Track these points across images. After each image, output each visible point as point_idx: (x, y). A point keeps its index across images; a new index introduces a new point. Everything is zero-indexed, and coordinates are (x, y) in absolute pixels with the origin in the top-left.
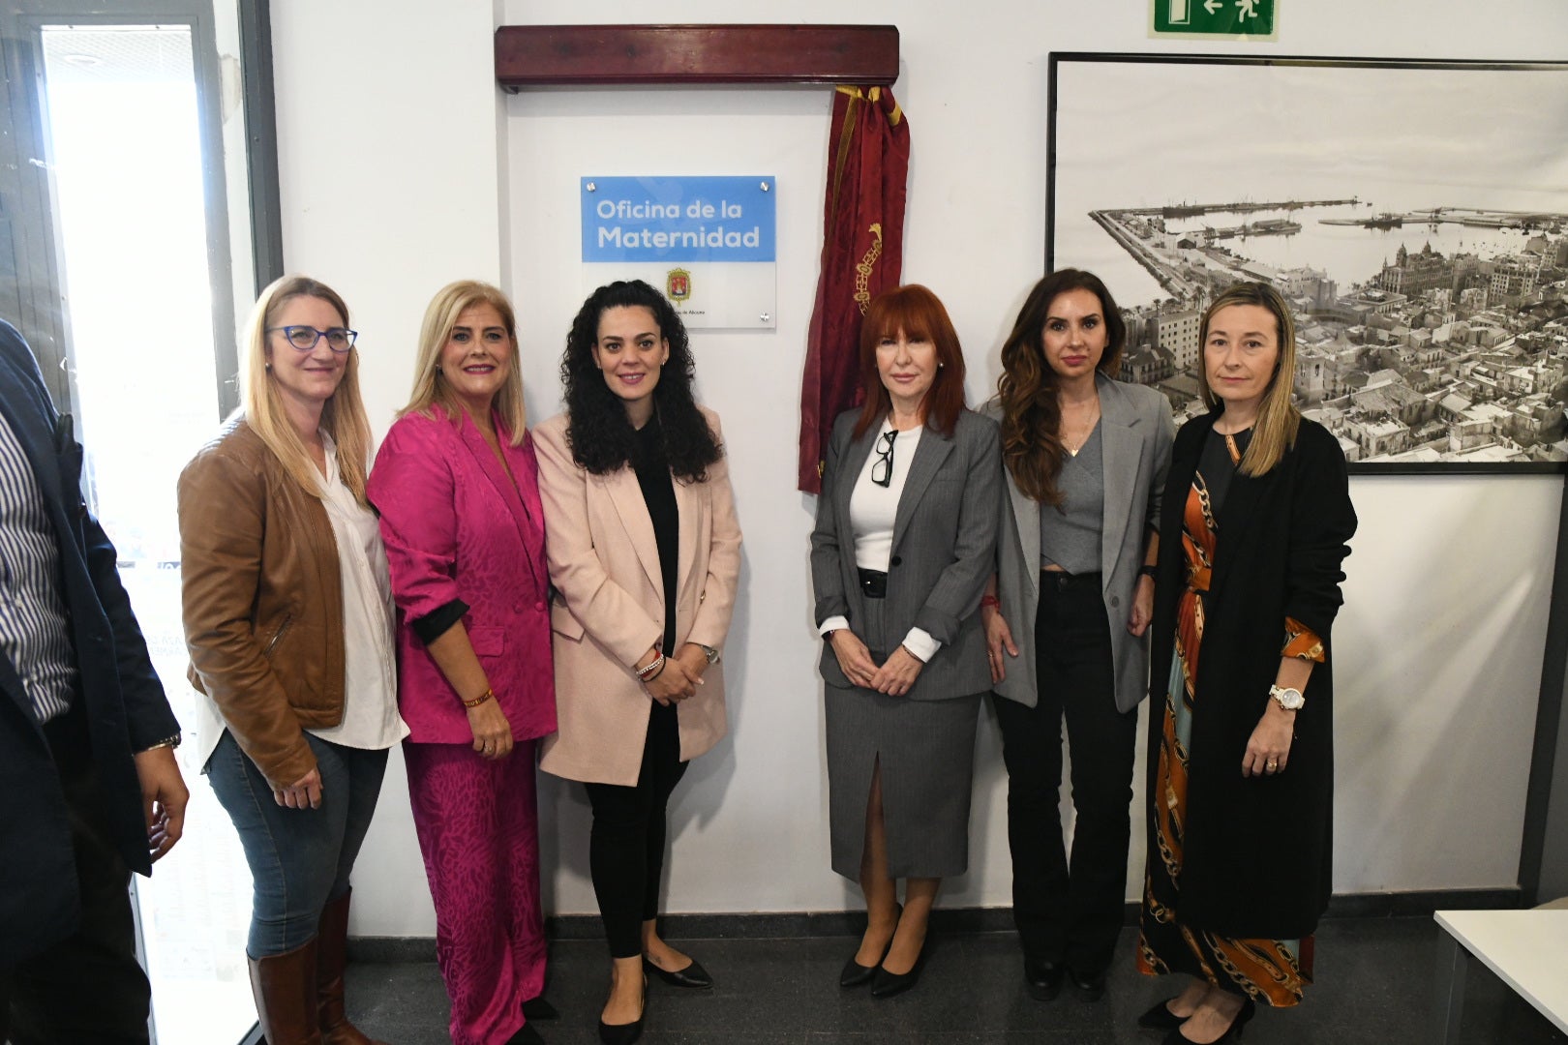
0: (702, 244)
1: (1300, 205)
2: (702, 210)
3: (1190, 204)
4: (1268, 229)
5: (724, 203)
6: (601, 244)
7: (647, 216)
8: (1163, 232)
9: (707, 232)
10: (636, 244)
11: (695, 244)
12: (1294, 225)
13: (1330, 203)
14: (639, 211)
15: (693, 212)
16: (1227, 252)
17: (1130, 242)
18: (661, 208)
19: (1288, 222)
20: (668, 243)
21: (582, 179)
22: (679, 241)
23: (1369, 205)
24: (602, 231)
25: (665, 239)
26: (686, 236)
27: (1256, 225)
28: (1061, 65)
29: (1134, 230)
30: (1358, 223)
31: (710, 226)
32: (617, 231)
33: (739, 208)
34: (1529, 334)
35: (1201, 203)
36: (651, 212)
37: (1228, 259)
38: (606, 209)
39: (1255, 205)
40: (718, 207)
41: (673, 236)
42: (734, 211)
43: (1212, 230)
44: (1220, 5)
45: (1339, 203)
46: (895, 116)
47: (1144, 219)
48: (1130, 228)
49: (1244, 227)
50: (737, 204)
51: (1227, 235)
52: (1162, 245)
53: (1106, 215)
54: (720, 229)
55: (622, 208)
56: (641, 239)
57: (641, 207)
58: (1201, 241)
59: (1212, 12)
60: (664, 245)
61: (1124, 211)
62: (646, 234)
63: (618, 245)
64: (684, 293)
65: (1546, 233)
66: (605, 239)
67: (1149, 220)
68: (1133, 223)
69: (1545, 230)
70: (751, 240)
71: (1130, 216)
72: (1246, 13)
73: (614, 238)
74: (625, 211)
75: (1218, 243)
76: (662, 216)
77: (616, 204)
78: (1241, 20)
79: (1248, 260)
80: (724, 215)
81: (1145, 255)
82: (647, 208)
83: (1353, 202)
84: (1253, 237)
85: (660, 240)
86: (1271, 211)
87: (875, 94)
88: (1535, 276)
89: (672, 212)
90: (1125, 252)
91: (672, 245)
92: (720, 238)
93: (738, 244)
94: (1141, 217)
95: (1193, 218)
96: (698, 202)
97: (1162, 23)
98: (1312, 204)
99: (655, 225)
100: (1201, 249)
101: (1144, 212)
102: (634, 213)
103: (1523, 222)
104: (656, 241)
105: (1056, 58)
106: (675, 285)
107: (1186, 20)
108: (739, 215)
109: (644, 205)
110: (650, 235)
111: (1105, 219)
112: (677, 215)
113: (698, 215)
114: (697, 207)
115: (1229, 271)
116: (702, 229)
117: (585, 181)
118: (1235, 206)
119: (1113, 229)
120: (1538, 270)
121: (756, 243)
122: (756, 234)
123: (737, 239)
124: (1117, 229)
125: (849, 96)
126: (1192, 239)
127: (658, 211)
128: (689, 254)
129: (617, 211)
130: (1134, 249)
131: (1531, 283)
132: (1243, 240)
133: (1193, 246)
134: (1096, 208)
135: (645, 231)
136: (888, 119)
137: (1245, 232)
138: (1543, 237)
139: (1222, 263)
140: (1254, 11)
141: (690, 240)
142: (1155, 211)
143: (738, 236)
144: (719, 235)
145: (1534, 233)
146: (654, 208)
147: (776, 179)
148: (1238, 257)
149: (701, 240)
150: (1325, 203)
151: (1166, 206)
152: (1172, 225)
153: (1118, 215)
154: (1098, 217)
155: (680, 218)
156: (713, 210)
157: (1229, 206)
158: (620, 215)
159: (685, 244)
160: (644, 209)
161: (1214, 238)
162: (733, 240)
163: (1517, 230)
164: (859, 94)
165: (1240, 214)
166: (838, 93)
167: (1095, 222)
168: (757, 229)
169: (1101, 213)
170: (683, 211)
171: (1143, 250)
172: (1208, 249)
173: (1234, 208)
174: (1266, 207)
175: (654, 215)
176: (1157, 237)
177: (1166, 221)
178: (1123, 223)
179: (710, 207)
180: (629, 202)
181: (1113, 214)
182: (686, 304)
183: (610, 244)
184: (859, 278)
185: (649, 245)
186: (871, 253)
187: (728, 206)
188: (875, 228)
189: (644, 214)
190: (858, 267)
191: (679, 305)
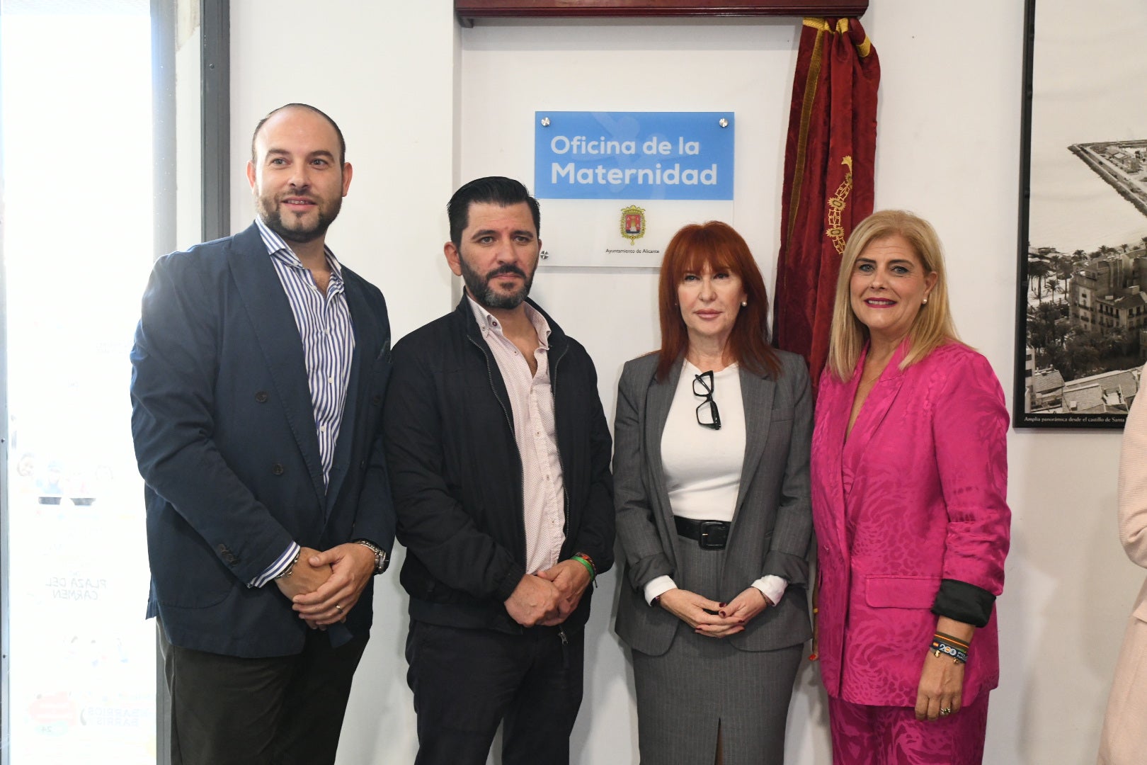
0: (658, 182)
2: (658, 146)
5: (681, 139)
6: (554, 180)
7: (602, 152)
9: (663, 170)
10: (590, 180)
11: (651, 181)
14: (594, 147)
15: (650, 148)
17: (1116, 176)
18: (616, 144)
20: (623, 179)
21: (537, 113)
22: (634, 178)
24: (556, 167)
25: (620, 175)
26: (641, 173)
29: (1120, 164)
31: (667, 162)
32: (571, 167)
33: (696, 145)
36: (606, 150)
38: (560, 145)
40: (675, 143)
41: (628, 173)
42: (692, 148)
46: (865, 47)
47: (1131, 152)
48: (1116, 161)
50: (695, 141)
53: (1088, 149)
54: (677, 166)
55: (576, 144)
56: (595, 176)
57: (596, 143)
60: (619, 182)
61: (1108, 144)
62: (600, 170)
63: (572, 181)
64: (638, 231)
66: (558, 174)
67: (1137, 153)
68: (1119, 156)
70: (708, 177)
71: (1113, 149)
73: (568, 174)
74: (579, 147)
76: (618, 152)
77: (571, 140)
80: (681, 152)
81: (1132, 190)
82: (603, 144)
85: (615, 176)
87: (843, 25)
89: (628, 148)
90: (1110, 187)
91: (627, 181)
92: (676, 175)
93: (695, 181)
94: (1128, 150)
96: (655, 139)
99: (610, 161)
101: (1131, 144)
102: (589, 149)
104: (610, 177)
106: (629, 223)
108: (696, 152)
109: (599, 141)
110: (604, 171)
111: (1087, 152)
112: (633, 151)
113: (654, 151)
114: (654, 143)
116: (659, 166)
117: (539, 116)
119: (1096, 164)
121: (714, 181)
122: (713, 172)
123: (695, 177)
124: (1101, 163)
125: (815, 30)
127: (613, 148)
128: (644, 191)
129: (571, 147)
130: (1119, 183)
134: (1077, 141)
135: (600, 167)
136: (857, 51)
141: (646, 176)
143: (695, 173)
144: (676, 172)
146: (610, 144)
147: (736, 116)
149: (658, 176)
153: (1101, 148)
154: (1079, 151)
155: (636, 154)
156: (669, 146)
158: (575, 151)
159: (640, 181)
160: (599, 145)
162: (690, 177)
164: (827, 27)
166: (805, 27)
167: (1075, 156)
168: (714, 166)
169: (1082, 146)
170: (639, 147)
171: (1130, 185)
175: (609, 151)
178: (1108, 156)
179: (667, 143)
180: (584, 138)
181: (1096, 147)
182: (640, 243)
183: (563, 180)
184: (832, 213)
185: (603, 182)
186: (844, 186)
187: (685, 143)
188: (848, 161)
189: (599, 150)
190: (831, 201)
191: (632, 244)
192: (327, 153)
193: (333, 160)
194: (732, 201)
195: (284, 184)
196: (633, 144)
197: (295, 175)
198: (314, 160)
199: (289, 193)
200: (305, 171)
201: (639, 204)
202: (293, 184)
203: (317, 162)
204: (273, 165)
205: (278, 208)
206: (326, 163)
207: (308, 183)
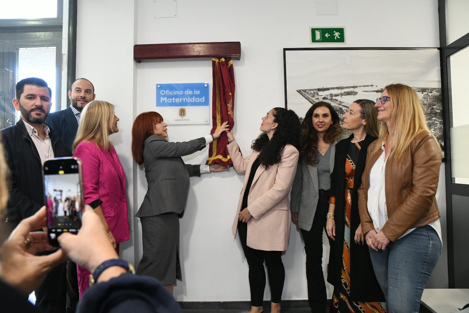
0: (189, 101)
1: (357, 87)
2: (189, 92)
3: (325, 87)
4: (348, 94)
5: (195, 90)
6: (161, 102)
7: (174, 94)
8: (318, 95)
9: (190, 98)
10: (171, 101)
11: (187, 101)
12: (355, 92)
13: (365, 86)
14: (172, 93)
15: (187, 93)
16: (337, 100)
18: (178, 92)
19: (354, 92)
20: (180, 101)
21: (157, 84)
22: (182, 101)
23: (377, 86)
24: (162, 98)
25: (179, 100)
26: (184, 99)
27: (345, 93)
28: (286, 51)
29: (310, 95)
30: (374, 91)
31: (191, 96)
32: (166, 98)
33: (199, 91)
34: (428, 121)
35: (328, 87)
36: (175, 93)
37: (337, 102)
38: (163, 92)
39: (344, 87)
40: (193, 91)
41: (181, 99)
42: (198, 92)
43: (332, 94)
44: (330, 35)
45: (368, 86)
47: (312, 92)
49: (341, 93)
51: (337, 95)
52: (318, 99)
53: (301, 91)
54: (194, 97)
56: (172, 100)
57: (172, 92)
58: (329, 97)
59: (327, 37)
60: (179, 102)
61: (306, 90)
62: (173, 99)
63: (166, 102)
64: (184, 115)
65: (428, 93)
66: (162, 100)
67: (314, 92)
68: (309, 93)
69: (428, 92)
70: (202, 100)
72: (337, 37)
73: (165, 100)
74: (168, 93)
75: (334, 98)
76: (178, 94)
77: (166, 91)
78: (336, 39)
79: (343, 102)
80: (195, 93)
81: (313, 102)
82: (174, 92)
83: (372, 86)
84: (344, 96)
85: (177, 100)
86: (348, 89)
88: (427, 105)
89: (181, 93)
90: (308, 101)
91: (181, 102)
92: (194, 100)
94: (311, 91)
95: (326, 91)
96: (188, 90)
97: (314, 40)
98: (360, 86)
99: (176, 96)
100: (329, 100)
101: (312, 90)
102: (171, 93)
103: (421, 90)
104: (176, 100)
105: (285, 50)
106: (181, 113)
107: (320, 39)
108: (199, 93)
109: (173, 91)
110: (175, 99)
111: (301, 92)
112: (182, 94)
113: (188, 94)
114: (188, 91)
115: (338, 106)
116: (189, 97)
117: (157, 85)
118: (338, 87)
120: (428, 103)
121: (204, 101)
122: (204, 99)
123: (199, 100)
124: (305, 95)
126: (327, 97)
127: (177, 93)
128: (186, 104)
129: (166, 93)
130: (310, 100)
131: (426, 107)
132: (341, 97)
133: (327, 99)
134: (298, 89)
135: (173, 98)
137: (342, 95)
138: (428, 94)
139: (335, 103)
140: (339, 36)
141: (186, 100)
142: (316, 90)
143: (199, 99)
144: (194, 99)
145: (425, 93)
146: (176, 92)
147: (209, 84)
148: (340, 101)
149: (189, 100)
150: (364, 86)
151: (319, 88)
152: (320, 93)
153: (305, 91)
154: (299, 91)
155: (183, 94)
156: (192, 92)
157: (336, 87)
158: (167, 94)
159: (184, 101)
161: (333, 96)
162: (197, 100)
163: (420, 92)
165: (340, 90)
167: (298, 93)
168: (204, 97)
169: (300, 90)
170: (184, 92)
171: (312, 100)
172: (331, 99)
173: (338, 88)
174: (347, 88)
175: (176, 94)
176: (316, 97)
177: (318, 92)
178: (306, 93)
179: (191, 91)
180: (169, 90)
181: (303, 90)
182: (184, 118)
183: (164, 102)
184: (229, 108)
185: (174, 102)
186: (231, 100)
187: (196, 91)
188: (230, 94)
189: (173, 94)
190: (228, 105)
191: (182, 118)
192: (90, 90)
193: (91, 92)
194: (209, 106)
195: (79, 96)
196: (182, 92)
197: (82, 94)
198: (87, 91)
199: (80, 98)
200: (85, 93)
201: (184, 107)
202: (81, 96)
203: (87, 92)
204: (77, 92)
205: (77, 102)
206: (90, 92)
207: (85, 96)
